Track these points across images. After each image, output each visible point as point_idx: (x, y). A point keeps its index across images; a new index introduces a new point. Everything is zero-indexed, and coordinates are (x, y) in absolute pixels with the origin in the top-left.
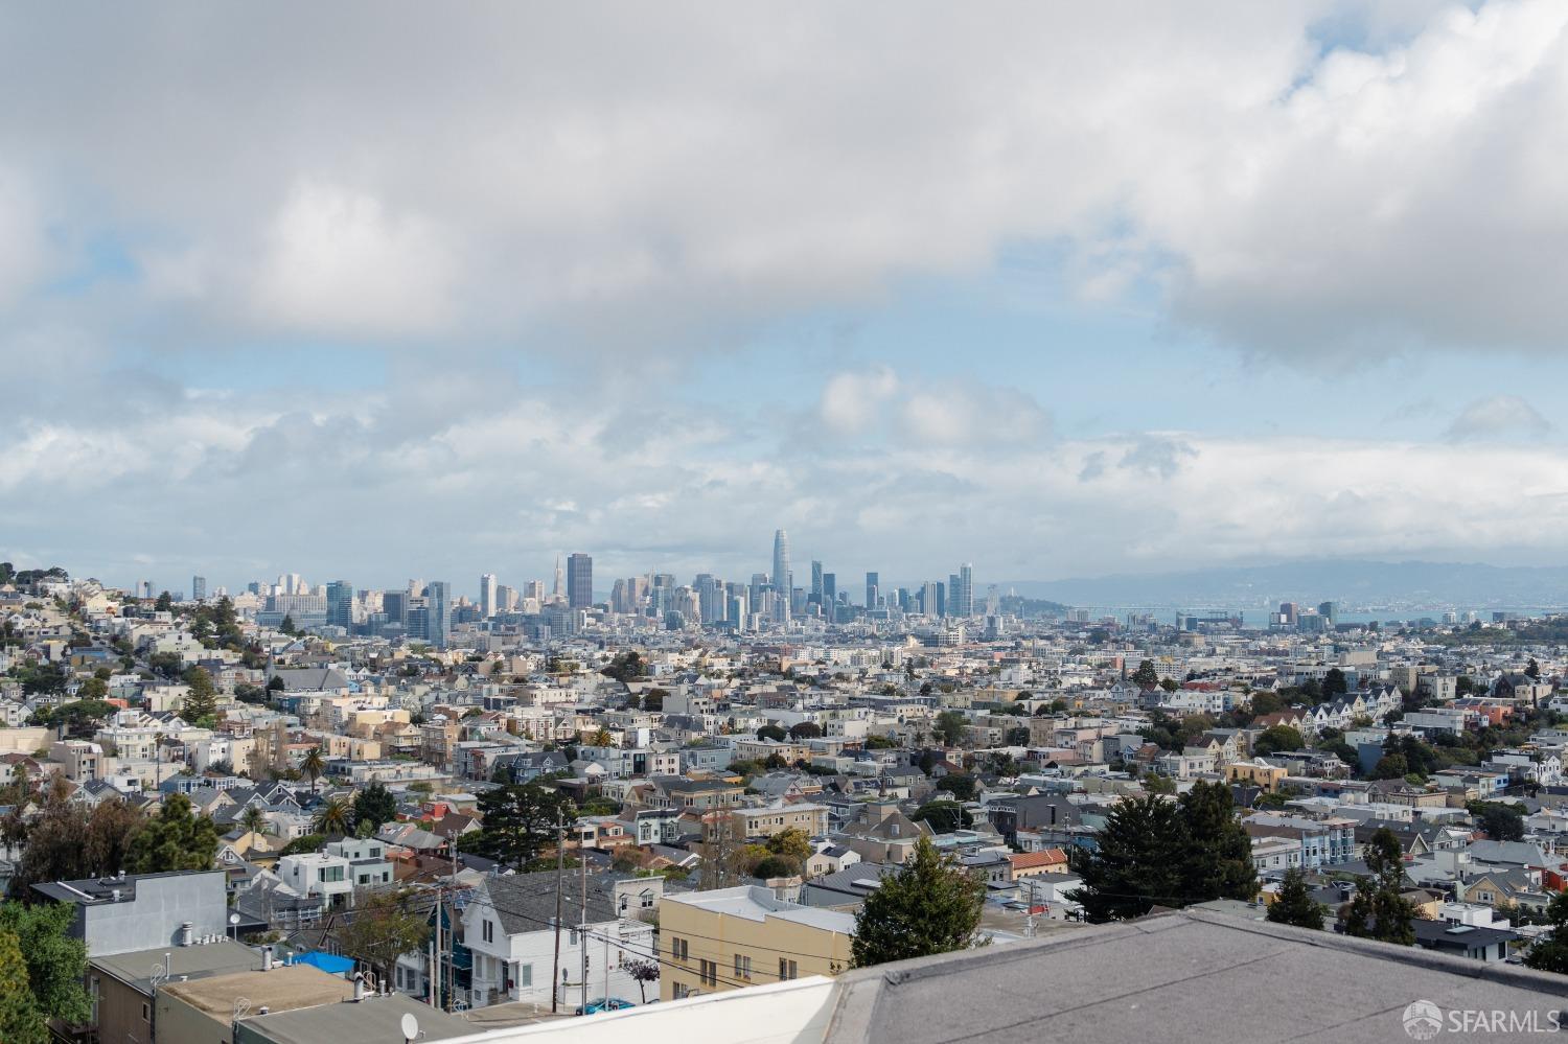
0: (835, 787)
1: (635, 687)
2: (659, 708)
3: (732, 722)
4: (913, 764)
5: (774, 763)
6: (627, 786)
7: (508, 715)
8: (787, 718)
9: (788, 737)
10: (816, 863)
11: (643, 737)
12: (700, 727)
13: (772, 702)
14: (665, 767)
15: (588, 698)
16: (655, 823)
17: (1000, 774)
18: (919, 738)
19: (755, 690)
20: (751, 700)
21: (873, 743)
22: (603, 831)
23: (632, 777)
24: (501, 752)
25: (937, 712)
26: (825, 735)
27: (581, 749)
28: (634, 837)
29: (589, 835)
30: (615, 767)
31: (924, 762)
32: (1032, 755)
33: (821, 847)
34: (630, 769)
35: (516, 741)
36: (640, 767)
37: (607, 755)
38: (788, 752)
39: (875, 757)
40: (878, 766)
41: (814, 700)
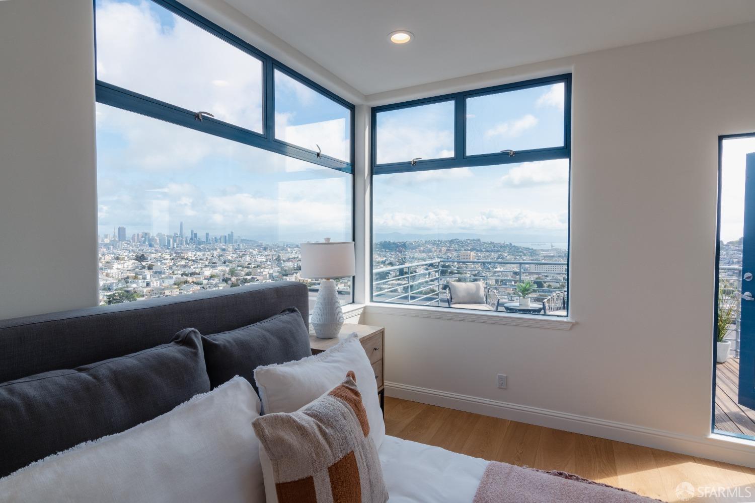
0: (203, 288)
1: (144, 264)
2: (152, 269)
3: (173, 272)
4: (223, 281)
5: (186, 282)
6: (145, 290)
7: (106, 272)
8: (188, 271)
9: (189, 275)
11: (148, 277)
12: (164, 273)
13: (185, 267)
14: (155, 284)
15: (130, 267)
17: (245, 283)
18: (224, 275)
19: (179, 264)
20: (177, 267)
21: (212, 277)
23: (146, 287)
24: (105, 282)
25: (228, 268)
26: (199, 274)
27: (130, 280)
30: (141, 285)
31: (226, 280)
32: (253, 278)
34: (145, 285)
35: (109, 279)
36: (148, 284)
37: (138, 281)
38: (190, 279)
39: (213, 280)
40: (214, 282)
41: (195, 266)
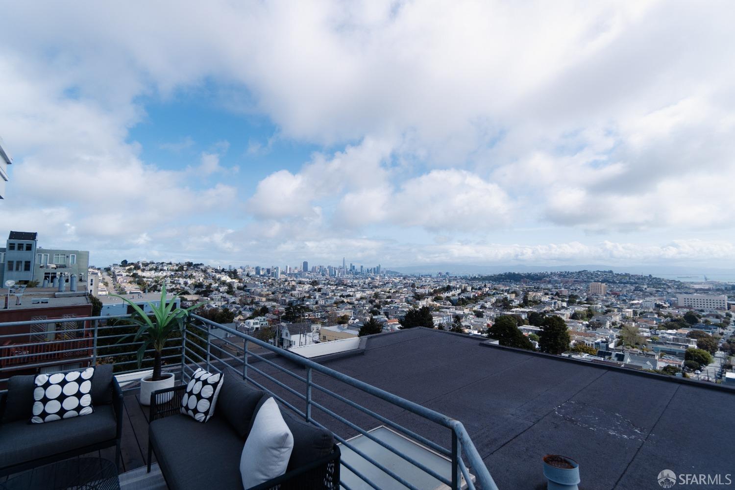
0: (354, 307)
1: (316, 287)
2: (320, 291)
3: (334, 294)
4: (369, 302)
5: (343, 302)
6: (314, 306)
7: (291, 293)
8: (345, 294)
9: (345, 297)
10: (351, 321)
11: (317, 297)
12: (328, 295)
13: (342, 290)
14: (321, 303)
15: (307, 289)
16: (319, 314)
17: (386, 304)
18: (370, 297)
19: (339, 288)
20: (338, 290)
21: (362, 298)
22: (309, 315)
24: (289, 300)
25: (374, 293)
26: (352, 297)
27: (305, 299)
28: (315, 316)
29: (306, 316)
30: (312, 303)
31: (371, 302)
32: (392, 301)
33: (351, 318)
34: (315, 303)
35: (293, 298)
36: (317, 303)
37: (310, 300)
38: (345, 300)
39: (362, 301)
40: (363, 303)
41: (350, 290)
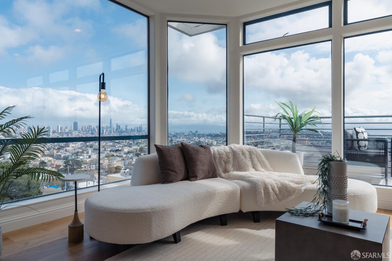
0: (123, 159)
2: (92, 147)
3: (105, 149)
5: (113, 156)
6: (88, 160)
7: (65, 149)
8: (114, 149)
9: (115, 151)
10: (122, 171)
11: (90, 152)
13: (111, 146)
14: (94, 157)
15: (79, 146)
16: (94, 166)
18: (136, 151)
20: (107, 146)
21: (129, 152)
22: (85, 167)
23: (88, 158)
24: (64, 155)
25: (139, 147)
26: (121, 151)
27: (79, 154)
28: (91, 168)
29: (83, 168)
30: (85, 157)
31: (137, 155)
33: (123, 168)
34: (88, 157)
35: (67, 153)
36: (90, 157)
37: (84, 155)
38: (115, 154)
39: (129, 155)
40: (130, 156)
41: (119, 146)
